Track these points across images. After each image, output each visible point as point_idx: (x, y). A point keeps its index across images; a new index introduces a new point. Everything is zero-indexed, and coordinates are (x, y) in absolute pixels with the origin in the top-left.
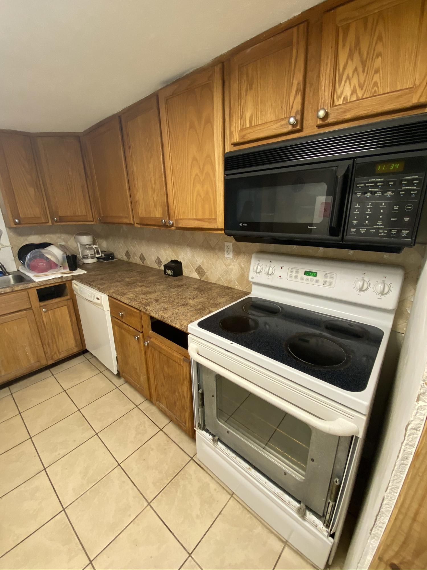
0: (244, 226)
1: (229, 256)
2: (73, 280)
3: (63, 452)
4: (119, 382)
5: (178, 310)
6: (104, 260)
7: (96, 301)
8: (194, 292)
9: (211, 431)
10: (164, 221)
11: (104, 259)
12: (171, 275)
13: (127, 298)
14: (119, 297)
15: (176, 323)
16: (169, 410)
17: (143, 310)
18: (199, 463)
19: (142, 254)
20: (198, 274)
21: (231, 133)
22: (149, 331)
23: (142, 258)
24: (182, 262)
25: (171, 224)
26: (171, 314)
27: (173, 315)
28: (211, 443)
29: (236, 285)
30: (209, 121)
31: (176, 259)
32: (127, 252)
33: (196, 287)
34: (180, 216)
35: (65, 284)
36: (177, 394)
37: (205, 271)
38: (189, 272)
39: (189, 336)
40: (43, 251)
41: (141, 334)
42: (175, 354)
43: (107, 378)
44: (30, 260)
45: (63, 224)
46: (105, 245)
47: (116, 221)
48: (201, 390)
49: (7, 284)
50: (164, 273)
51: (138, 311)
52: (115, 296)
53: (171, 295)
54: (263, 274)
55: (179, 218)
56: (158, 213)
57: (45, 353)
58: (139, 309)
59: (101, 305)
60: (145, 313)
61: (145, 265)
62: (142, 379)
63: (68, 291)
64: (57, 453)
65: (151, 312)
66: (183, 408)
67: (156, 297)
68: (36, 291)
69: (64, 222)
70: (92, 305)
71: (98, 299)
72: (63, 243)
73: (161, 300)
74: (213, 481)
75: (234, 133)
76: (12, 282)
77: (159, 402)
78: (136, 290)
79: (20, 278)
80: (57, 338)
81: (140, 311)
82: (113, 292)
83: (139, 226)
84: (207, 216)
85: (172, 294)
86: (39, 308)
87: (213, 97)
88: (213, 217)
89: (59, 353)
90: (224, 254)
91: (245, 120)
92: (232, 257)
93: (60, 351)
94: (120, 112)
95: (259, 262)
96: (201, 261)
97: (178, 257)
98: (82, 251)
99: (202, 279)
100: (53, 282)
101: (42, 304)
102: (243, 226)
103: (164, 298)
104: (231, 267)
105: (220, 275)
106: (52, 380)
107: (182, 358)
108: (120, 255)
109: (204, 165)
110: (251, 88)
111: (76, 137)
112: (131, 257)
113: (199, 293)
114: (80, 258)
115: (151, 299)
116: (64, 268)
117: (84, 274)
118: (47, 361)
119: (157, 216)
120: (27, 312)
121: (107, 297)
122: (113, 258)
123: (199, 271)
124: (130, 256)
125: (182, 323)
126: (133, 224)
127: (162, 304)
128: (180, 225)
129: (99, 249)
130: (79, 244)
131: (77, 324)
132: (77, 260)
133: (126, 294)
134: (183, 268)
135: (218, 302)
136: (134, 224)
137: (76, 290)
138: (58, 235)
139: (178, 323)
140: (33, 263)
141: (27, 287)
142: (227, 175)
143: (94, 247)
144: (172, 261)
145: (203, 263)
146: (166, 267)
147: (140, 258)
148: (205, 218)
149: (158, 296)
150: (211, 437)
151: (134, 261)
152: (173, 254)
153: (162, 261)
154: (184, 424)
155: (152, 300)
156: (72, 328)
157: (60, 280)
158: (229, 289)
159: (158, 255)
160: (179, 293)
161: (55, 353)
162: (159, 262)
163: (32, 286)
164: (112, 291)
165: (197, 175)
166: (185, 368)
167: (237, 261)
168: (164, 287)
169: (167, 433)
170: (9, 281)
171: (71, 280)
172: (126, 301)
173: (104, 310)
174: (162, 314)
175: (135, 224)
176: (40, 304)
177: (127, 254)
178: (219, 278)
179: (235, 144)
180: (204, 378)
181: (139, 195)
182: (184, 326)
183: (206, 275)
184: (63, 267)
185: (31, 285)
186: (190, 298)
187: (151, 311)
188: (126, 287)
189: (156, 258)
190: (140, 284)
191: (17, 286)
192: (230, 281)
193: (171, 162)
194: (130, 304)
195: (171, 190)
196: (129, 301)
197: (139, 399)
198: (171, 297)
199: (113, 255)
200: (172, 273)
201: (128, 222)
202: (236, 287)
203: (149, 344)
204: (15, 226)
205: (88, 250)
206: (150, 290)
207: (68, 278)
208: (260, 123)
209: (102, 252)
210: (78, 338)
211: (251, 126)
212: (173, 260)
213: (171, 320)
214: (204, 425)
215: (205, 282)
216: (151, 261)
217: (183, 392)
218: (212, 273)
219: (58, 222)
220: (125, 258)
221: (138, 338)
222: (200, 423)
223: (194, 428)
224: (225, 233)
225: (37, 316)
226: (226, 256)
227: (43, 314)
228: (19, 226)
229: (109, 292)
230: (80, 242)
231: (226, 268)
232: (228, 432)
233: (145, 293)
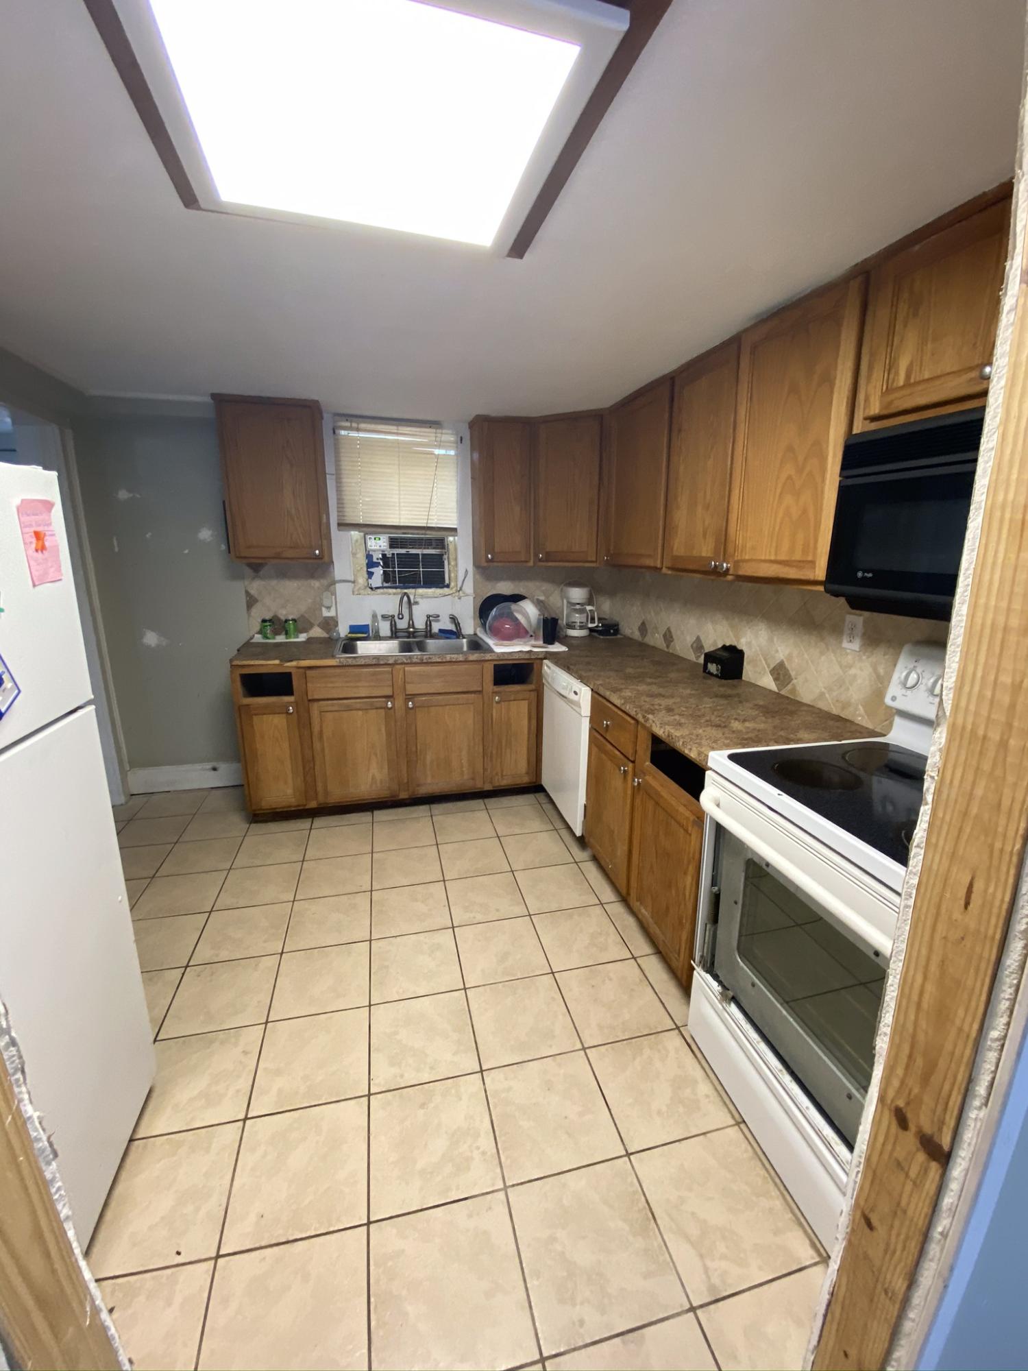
0: (866, 577)
1: (852, 646)
2: (545, 658)
3: (480, 918)
4: (581, 855)
5: (704, 731)
6: (599, 635)
7: (572, 696)
8: (750, 711)
9: (721, 978)
10: (713, 563)
11: (600, 633)
12: (716, 676)
13: (620, 696)
14: (607, 694)
15: (691, 749)
16: (656, 923)
17: (641, 719)
18: (690, 1040)
19: (669, 629)
20: (776, 679)
21: (867, 400)
22: (645, 762)
23: (668, 637)
24: (745, 652)
25: (724, 569)
26: (687, 733)
27: (691, 736)
28: (717, 999)
29: (860, 715)
30: (828, 381)
31: (734, 643)
32: (643, 624)
33: (761, 703)
34: (746, 554)
35: (532, 664)
36: (673, 892)
37: (793, 674)
38: (757, 674)
39: (708, 773)
40: (514, 607)
41: (631, 765)
42: (682, 809)
43: (563, 841)
44: (495, 617)
45: (550, 564)
46: (607, 607)
47: (632, 562)
48: (716, 888)
49: (459, 650)
50: (702, 669)
51: (632, 722)
52: (602, 691)
53: (700, 707)
54: (921, 692)
55: (743, 558)
56: (705, 549)
57: (485, 770)
58: (635, 716)
59: (578, 704)
60: (644, 727)
61: (671, 651)
62: (619, 854)
63: (534, 677)
64: (472, 915)
65: (654, 724)
66: (681, 923)
67: (670, 704)
68: (493, 666)
69: (552, 561)
70: (564, 704)
71: (576, 693)
72: (542, 598)
73: (676, 711)
74: (708, 1081)
75: (872, 399)
76: (465, 649)
77: (641, 903)
78: (639, 688)
79: (476, 645)
80: (503, 751)
81: (637, 721)
82: (600, 684)
83: (670, 572)
84: (798, 556)
85: (704, 706)
86: (491, 694)
87: (839, 335)
88: (810, 558)
89: (502, 776)
90: (841, 642)
91: (897, 373)
92: (858, 650)
93: (504, 774)
94: (675, 371)
95: (916, 664)
96: (787, 652)
97: (738, 641)
98: (568, 616)
99: (783, 692)
100: (517, 657)
101: (497, 689)
102: (864, 578)
103: (684, 709)
104: (853, 671)
105: (825, 688)
106: (483, 815)
107: (692, 818)
108: (630, 629)
109: (806, 459)
110: (915, 315)
111: (598, 417)
112: (649, 634)
113: (761, 714)
114: (562, 626)
115: (660, 705)
116: (536, 639)
117: (564, 651)
118: (484, 783)
119: (704, 554)
120: (476, 696)
121: (590, 693)
122: (617, 631)
123: (778, 674)
124: (646, 631)
125: (703, 750)
126: (659, 569)
127: (677, 717)
128: (741, 573)
129: (596, 614)
130: (565, 601)
131: (537, 736)
132: (558, 628)
133: (620, 690)
134: (745, 663)
135: (795, 737)
136: (662, 568)
137: (546, 676)
138: (538, 584)
139: (694, 749)
140: (496, 624)
141: (483, 659)
142: (847, 477)
143: (589, 608)
144: (725, 648)
145: (790, 657)
146: (710, 657)
147: (665, 636)
148: (793, 559)
149: (674, 703)
150: (720, 988)
151: (652, 643)
152: (731, 633)
153: (705, 647)
154: (676, 956)
155: (661, 707)
156: (528, 740)
157: (527, 656)
158: (838, 721)
159: (698, 634)
160: (718, 708)
161: (497, 774)
162: (698, 645)
163: (490, 658)
164: (599, 682)
165: (790, 477)
166: (693, 837)
167: (870, 659)
168: (693, 692)
169: (643, 967)
170: (462, 647)
171: (542, 659)
172: (618, 702)
173: (580, 714)
174: (671, 730)
175: (664, 570)
176: (493, 689)
177: (643, 628)
178: (822, 694)
179: (874, 419)
180: (724, 862)
181: (681, 517)
182: (703, 755)
183: (793, 684)
184: (535, 636)
185: (488, 656)
186: (736, 719)
187: (653, 721)
188: (623, 682)
189: (695, 639)
190: (649, 680)
191: (473, 654)
192: (846, 705)
193: (745, 456)
194: (623, 708)
195: (736, 506)
196: (623, 702)
197: (608, 894)
198: (699, 710)
199: (616, 628)
200: (717, 670)
201: (652, 564)
202: (858, 720)
203: (641, 785)
204: (485, 564)
205: (577, 613)
206: (663, 693)
207: (538, 655)
208: (926, 376)
209: (600, 619)
210: (534, 759)
211: (908, 384)
212: (728, 644)
213: (683, 743)
214: (713, 963)
215: (788, 698)
216: (683, 647)
217: (685, 887)
218: (806, 680)
219: (543, 561)
220: (636, 635)
221: (624, 770)
222: (705, 954)
223: (692, 962)
224: (827, 591)
225: (485, 705)
226: (845, 644)
227: (495, 704)
228: (491, 564)
229: (594, 684)
230: (568, 598)
231: (841, 672)
232: (753, 985)
233: (652, 696)
